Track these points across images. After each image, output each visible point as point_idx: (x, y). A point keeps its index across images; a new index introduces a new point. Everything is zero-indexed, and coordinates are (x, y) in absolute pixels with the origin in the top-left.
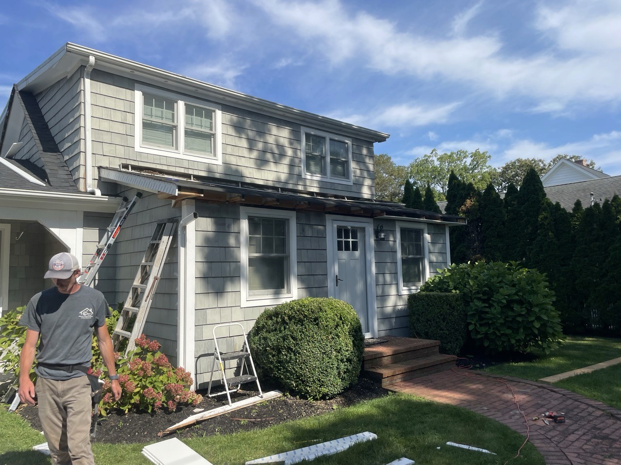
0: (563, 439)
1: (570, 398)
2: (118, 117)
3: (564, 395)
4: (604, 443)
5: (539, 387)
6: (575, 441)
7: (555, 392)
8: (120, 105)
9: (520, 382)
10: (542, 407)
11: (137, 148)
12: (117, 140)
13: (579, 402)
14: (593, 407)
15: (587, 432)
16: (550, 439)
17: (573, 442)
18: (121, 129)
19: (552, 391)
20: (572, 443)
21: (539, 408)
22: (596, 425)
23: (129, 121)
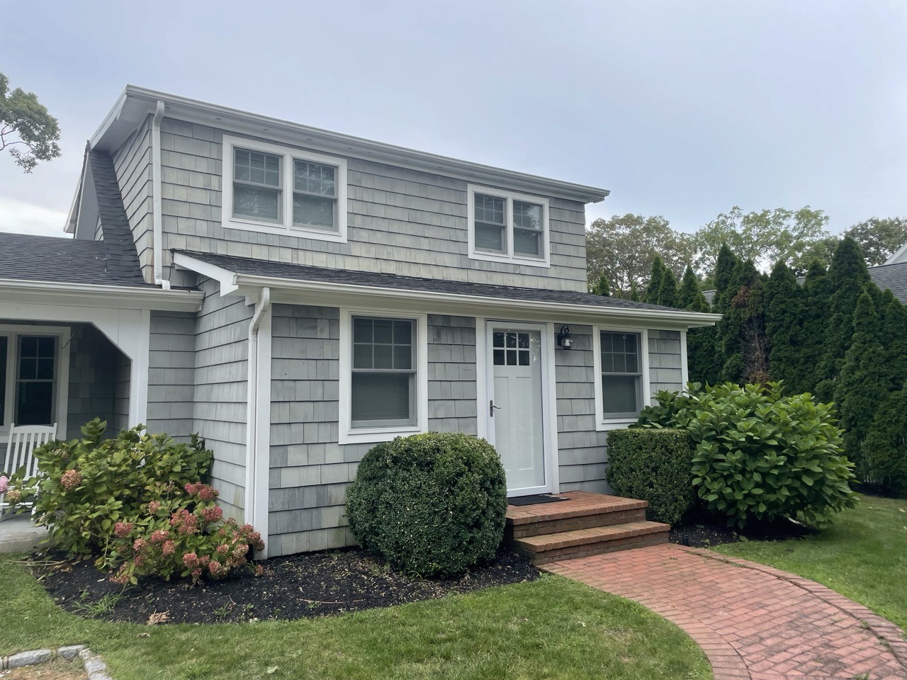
0: (763, 658)
1: (818, 597)
2: (200, 181)
3: (810, 592)
4: (824, 669)
5: (779, 578)
6: (781, 663)
7: (799, 586)
8: (203, 166)
9: (752, 569)
10: (762, 608)
11: (226, 224)
12: (197, 212)
13: (828, 603)
14: (845, 612)
15: (809, 651)
16: (742, 657)
17: (776, 664)
18: (203, 197)
19: (795, 584)
20: (775, 666)
21: (756, 609)
22: (831, 641)
23: (215, 186)
